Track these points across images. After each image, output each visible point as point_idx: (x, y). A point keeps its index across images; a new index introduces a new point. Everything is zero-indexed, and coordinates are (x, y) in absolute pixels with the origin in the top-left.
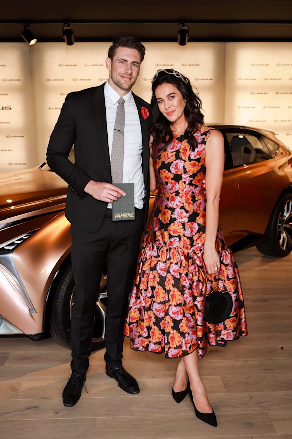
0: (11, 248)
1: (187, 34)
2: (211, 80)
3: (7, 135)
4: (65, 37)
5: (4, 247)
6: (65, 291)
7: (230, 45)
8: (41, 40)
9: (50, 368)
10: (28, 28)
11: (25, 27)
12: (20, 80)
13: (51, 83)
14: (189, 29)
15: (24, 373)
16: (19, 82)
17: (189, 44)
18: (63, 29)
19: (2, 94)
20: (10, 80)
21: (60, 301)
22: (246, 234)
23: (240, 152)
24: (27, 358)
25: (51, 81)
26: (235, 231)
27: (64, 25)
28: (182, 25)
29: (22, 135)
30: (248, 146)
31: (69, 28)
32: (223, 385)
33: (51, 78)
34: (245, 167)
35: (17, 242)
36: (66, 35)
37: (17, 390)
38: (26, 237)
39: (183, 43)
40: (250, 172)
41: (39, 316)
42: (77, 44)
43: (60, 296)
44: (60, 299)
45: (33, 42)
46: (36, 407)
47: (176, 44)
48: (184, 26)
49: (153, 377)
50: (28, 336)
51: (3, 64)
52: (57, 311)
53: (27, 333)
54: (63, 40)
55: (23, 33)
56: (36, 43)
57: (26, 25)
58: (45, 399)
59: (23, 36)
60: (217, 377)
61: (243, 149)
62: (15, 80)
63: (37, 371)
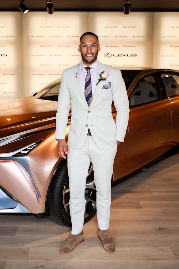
0: (26, 152)
1: (130, 7)
2: (143, 37)
3: (4, 73)
4: (48, 9)
5: (20, 152)
6: (60, 183)
7: (157, 14)
8: (31, 10)
9: (47, 238)
10: (23, 3)
11: (21, 2)
12: (13, 37)
13: (34, 39)
14: (131, 3)
15: (30, 241)
16: (13, 38)
17: (131, 13)
18: (47, 3)
19: (1, 46)
20: (7, 37)
21: (56, 190)
22: (175, 144)
23: (168, 87)
24: (30, 231)
25: (34, 37)
26: (168, 142)
27: (47, 1)
28: (126, 1)
29: (14, 74)
30: (174, 83)
31: (50, 3)
32: (173, 254)
33: (34, 35)
34: (170, 99)
35: (29, 148)
36: (48, 7)
37: (27, 253)
38: (35, 145)
39: (127, 13)
40: (173, 102)
41: (43, 201)
42: (55, 13)
43: (57, 186)
44: (56, 189)
45: (26, 12)
46: (42, 266)
47: (123, 13)
48: (127, 2)
49: (122, 247)
50: (35, 215)
51: (3, 26)
52: (54, 197)
53: (34, 213)
54: (46, 11)
55: (20, 6)
56: (28, 12)
57: (22, 1)
58: (48, 260)
59: (19, 8)
60: (168, 248)
61: (170, 85)
62: (10, 36)
63: (39, 240)
